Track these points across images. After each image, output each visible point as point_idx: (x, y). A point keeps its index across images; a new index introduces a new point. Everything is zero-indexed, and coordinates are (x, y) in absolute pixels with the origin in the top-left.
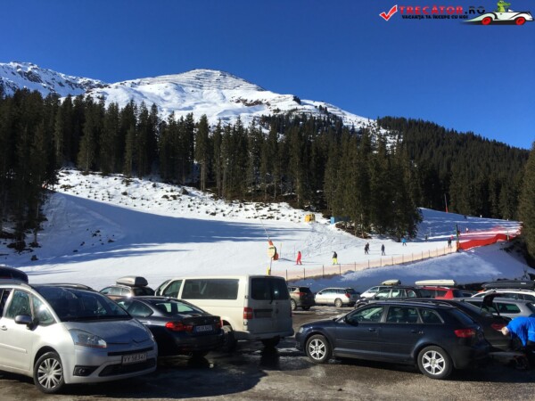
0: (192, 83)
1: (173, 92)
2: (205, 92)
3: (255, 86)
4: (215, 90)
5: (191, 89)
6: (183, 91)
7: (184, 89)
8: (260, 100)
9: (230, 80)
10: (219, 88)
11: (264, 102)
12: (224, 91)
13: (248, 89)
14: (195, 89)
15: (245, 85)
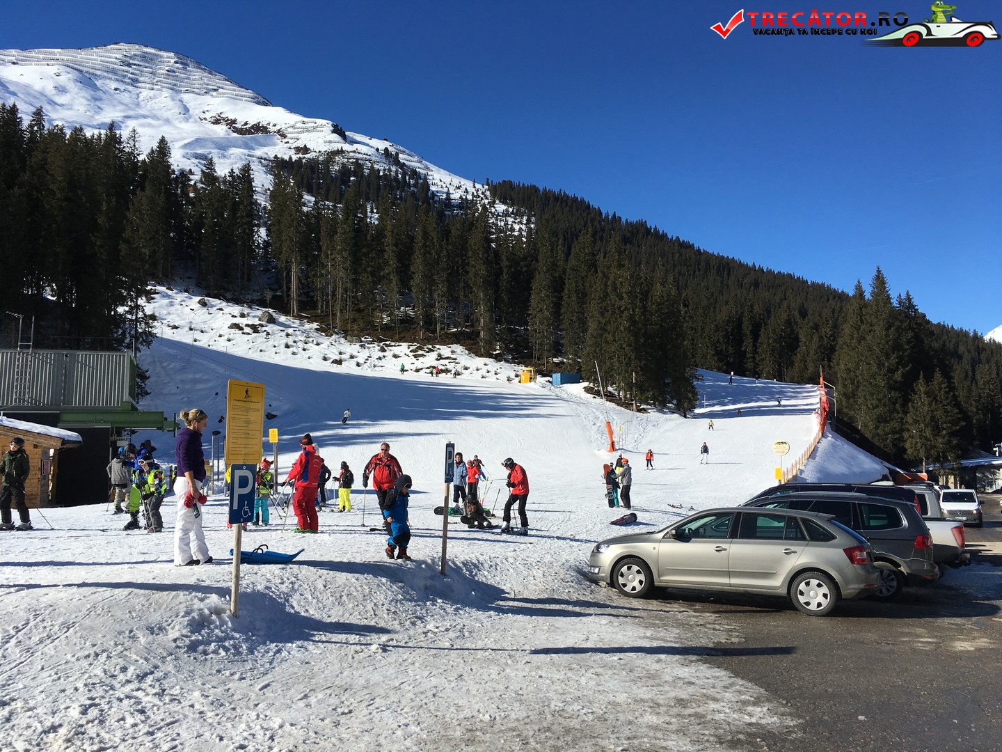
0: (113, 72)
1: (73, 88)
2: (145, 93)
3: (249, 93)
4: (166, 93)
5: (113, 85)
6: (95, 88)
7: (98, 83)
8: (265, 124)
9: (197, 76)
10: (174, 88)
11: (271, 128)
12: (186, 97)
13: (236, 98)
14: (122, 87)
15: (229, 88)
